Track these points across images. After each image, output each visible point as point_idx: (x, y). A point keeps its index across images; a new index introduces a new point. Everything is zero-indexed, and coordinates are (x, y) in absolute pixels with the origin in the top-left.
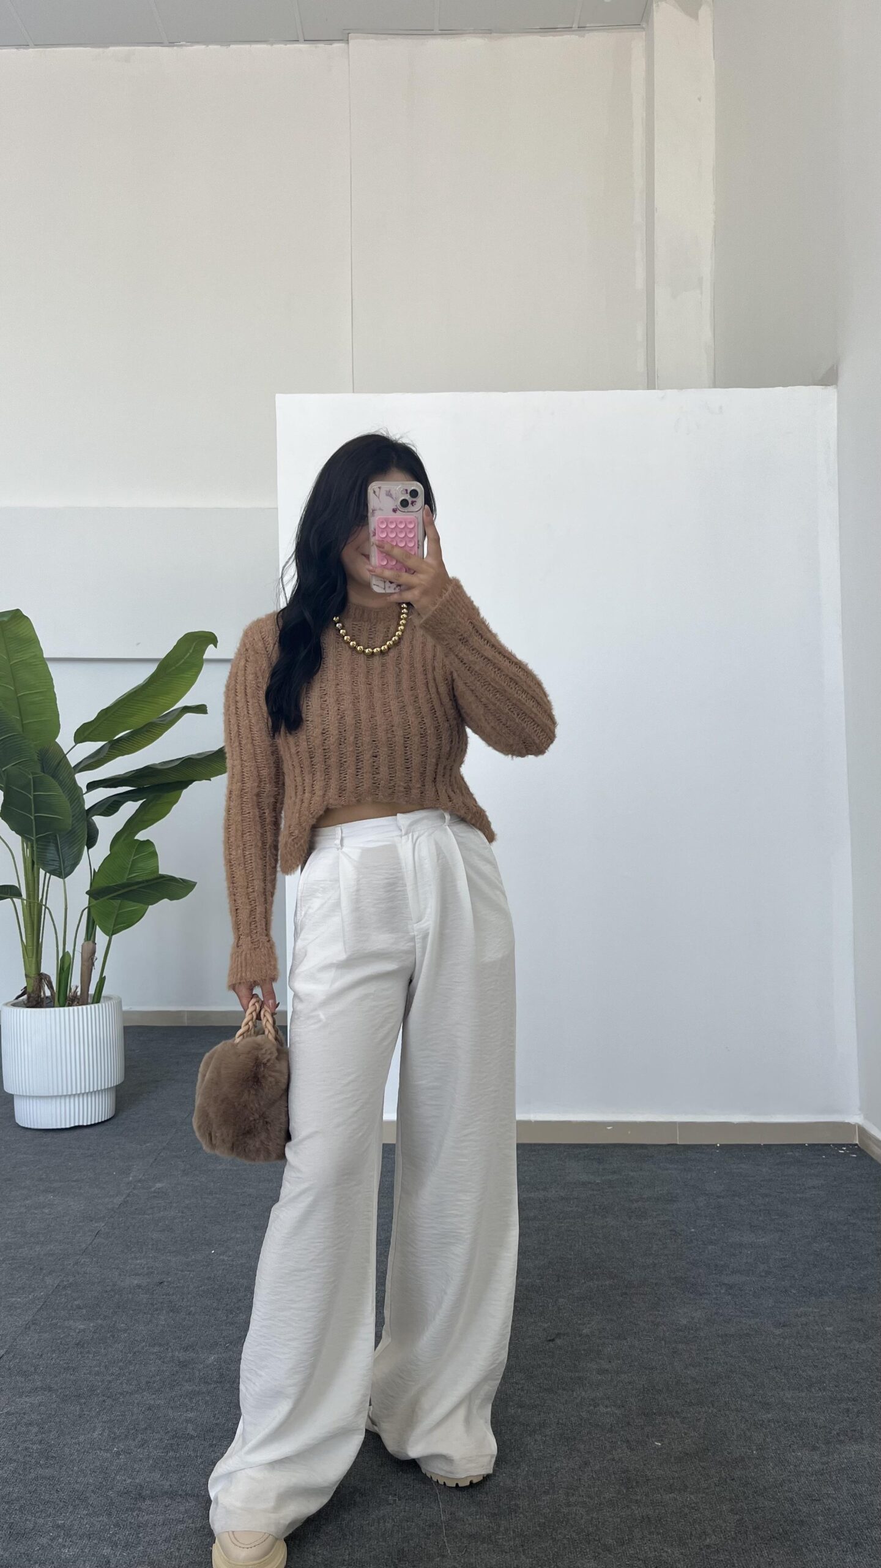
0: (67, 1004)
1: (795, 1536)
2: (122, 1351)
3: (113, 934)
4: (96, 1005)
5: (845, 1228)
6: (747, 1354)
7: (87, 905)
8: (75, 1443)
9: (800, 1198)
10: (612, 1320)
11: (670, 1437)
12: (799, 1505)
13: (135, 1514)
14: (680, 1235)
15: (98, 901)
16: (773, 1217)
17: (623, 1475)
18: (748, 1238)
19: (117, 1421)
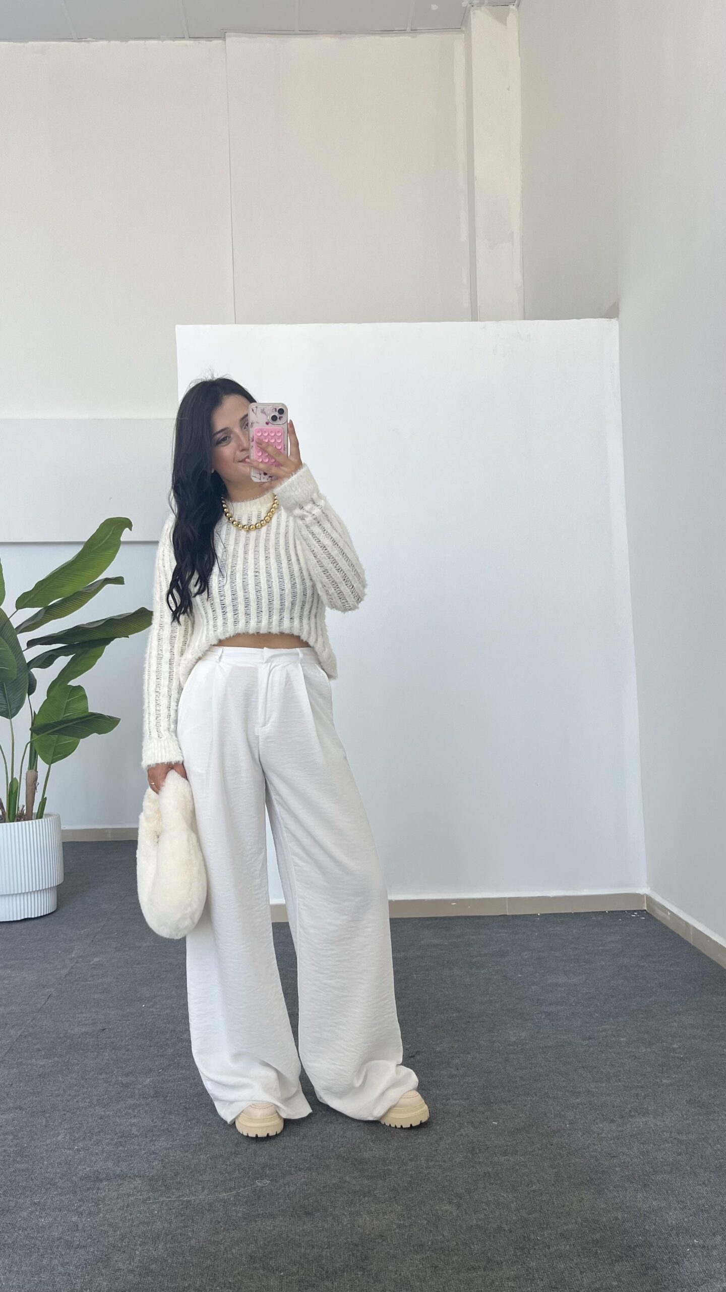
0: (16, 820)
1: (599, 1182)
2: (75, 1079)
3: (52, 763)
4: (40, 820)
6: (562, 1059)
7: (29, 740)
8: (44, 1145)
9: (602, 950)
10: (458, 1041)
11: (504, 1118)
12: (602, 1160)
13: (95, 1191)
14: (510, 979)
15: (40, 736)
16: (582, 964)
17: (469, 1145)
18: (562, 979)
19: (76, 1128)
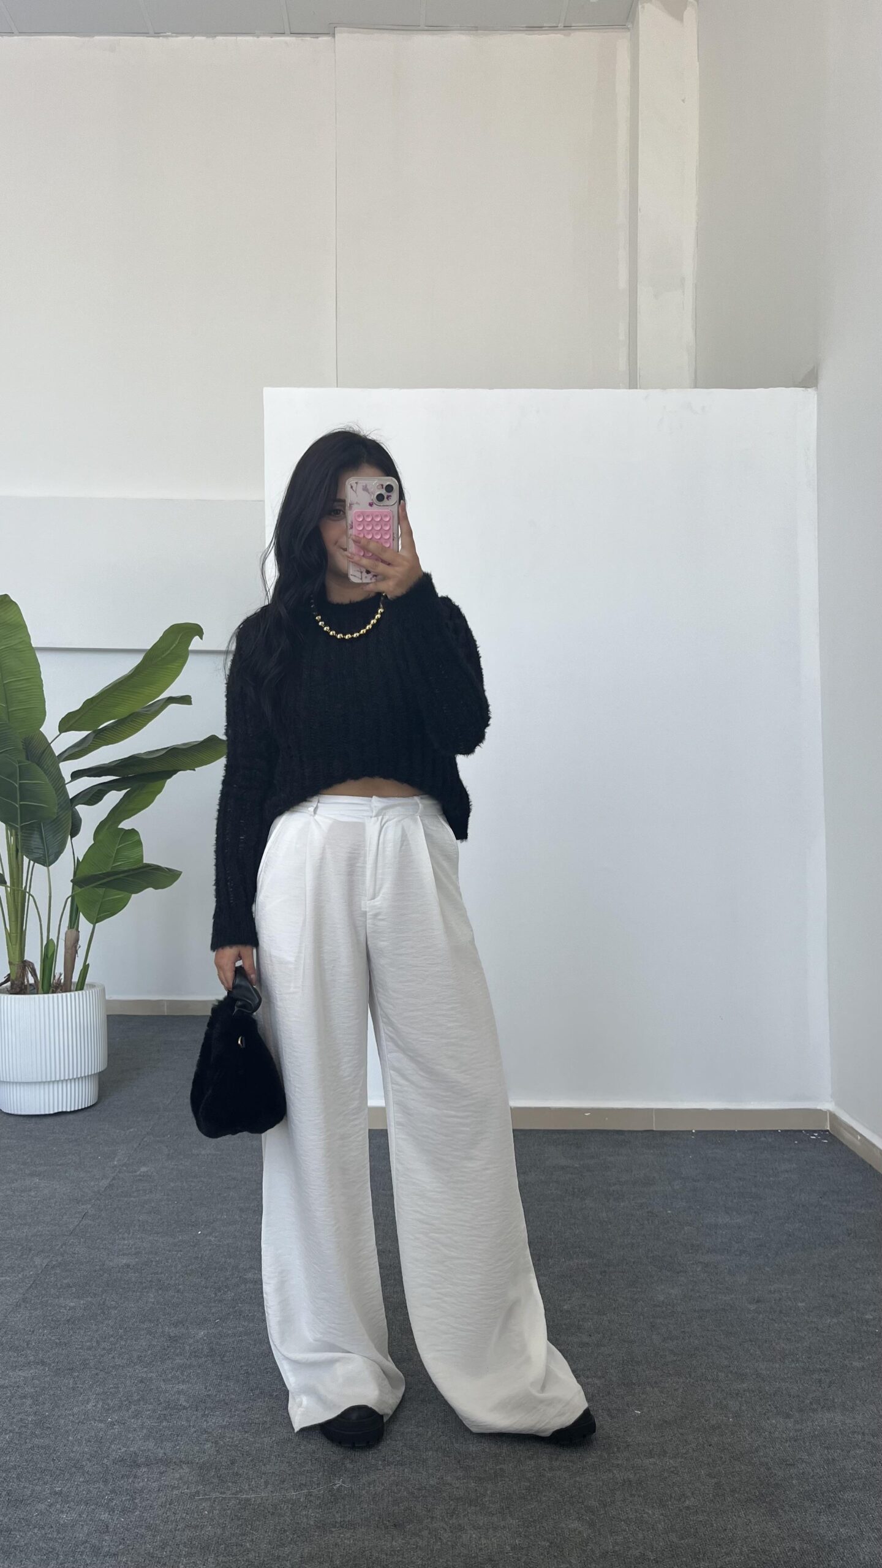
0: (51, 991)
1: (771, 1498)
2: (112, 1327)
3: (98, 922)
4: (80, 992)
5: (817, 1210)
6: (723, 1328)
7: (70, 894)
8: (70, 1414)
9: (773, 1182)
10: (591, 1296)
11: (649, 1405)
12: (775, 1469)
13: (130, 1480)
14: (657, 1216)
15: (83, 889)
16: (747, 1200)
17: (605, 1441)
18: (723, 1219)
19: (111, 1393)
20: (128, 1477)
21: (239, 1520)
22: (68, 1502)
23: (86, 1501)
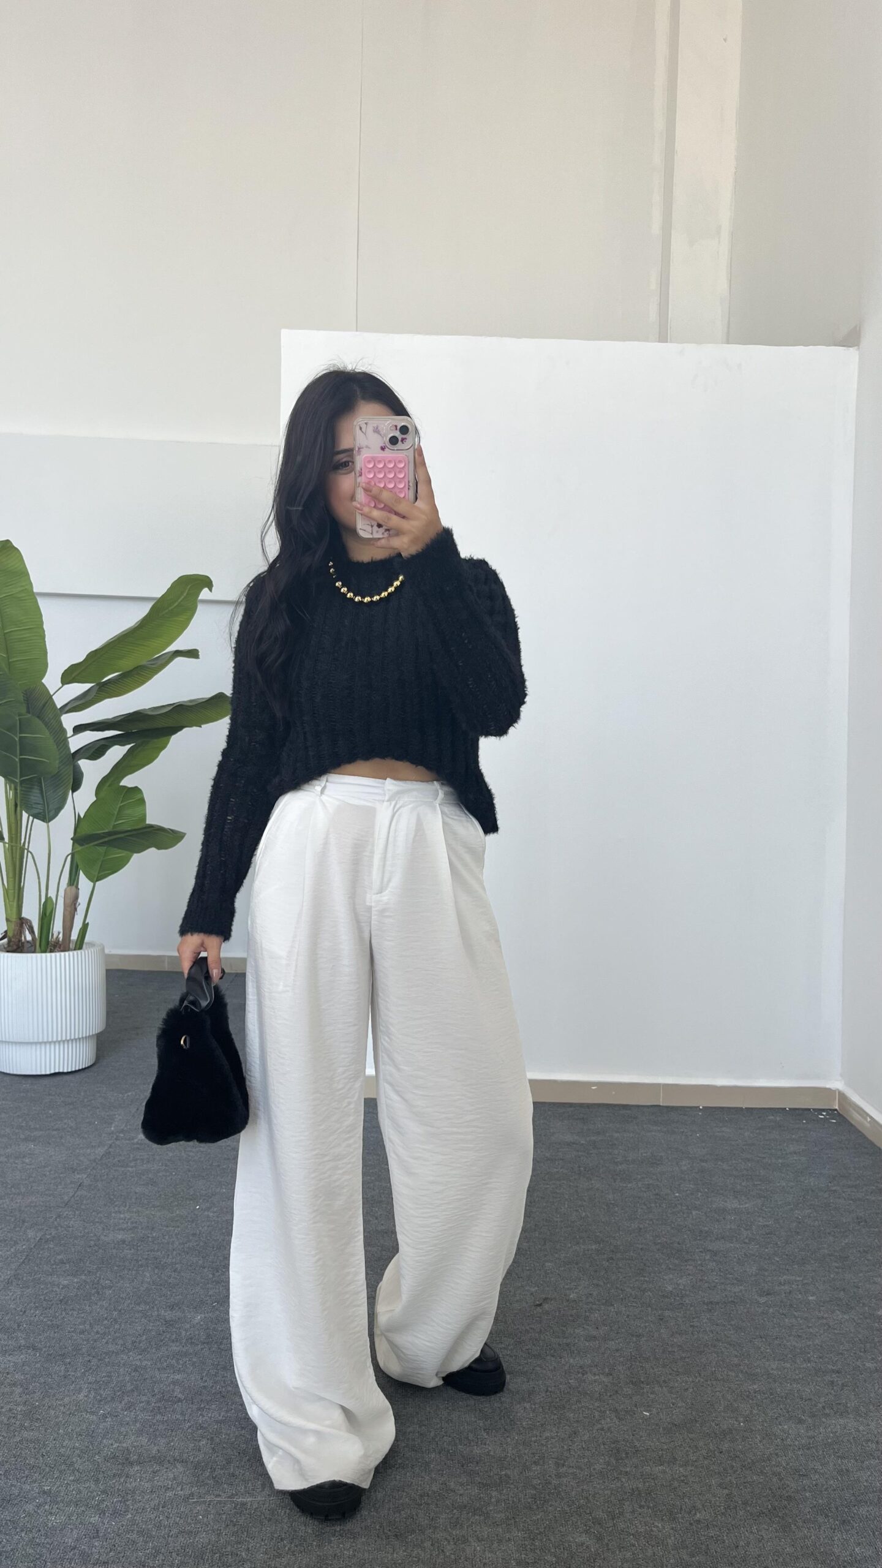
0: (49, 950)
1: (784, 1512)
2: (106, 1309)
3: (97, 880)
4: (79, 952)
5: (826, 1195)
6: (733, 1323)
7: (70, 851)
8: (60, 1405)
9: (782, 1164)
10: (597, 1285)
11: (658, 1406)
12: (787, 1480)
13: (122, 1480)
14: (665, 1199)
15: (83, 847)
16: (756, 1183)
17: (613, 1446)
18: (732, 1204)
19: (103, 1382)
20: (120, 1476)
21: (234, 1525)
22: (57, 1503)
23: (76, 1502)
